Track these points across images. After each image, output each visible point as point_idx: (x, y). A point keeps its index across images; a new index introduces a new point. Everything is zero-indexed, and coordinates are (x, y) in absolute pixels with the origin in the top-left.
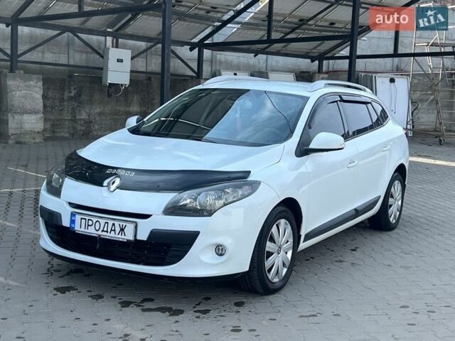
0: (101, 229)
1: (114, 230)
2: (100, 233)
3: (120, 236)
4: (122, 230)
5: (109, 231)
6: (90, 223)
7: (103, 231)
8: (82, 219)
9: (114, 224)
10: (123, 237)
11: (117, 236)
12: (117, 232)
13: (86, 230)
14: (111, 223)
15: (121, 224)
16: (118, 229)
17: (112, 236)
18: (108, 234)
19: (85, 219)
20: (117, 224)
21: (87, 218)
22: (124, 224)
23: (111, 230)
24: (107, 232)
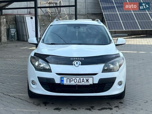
0: (78, 81)
1: (84, 81)
2: (77, 83)
3: (87, 83)
4: (87, 81)
5: (81, 82)
6: (72, 80)
7: (78, 82)
8: (67, 79)
9: (83, 79)
10: (88, 83)
11: (85, 83)
12: (85, 82)
13: (70, 83)
14: (82, 79)
15: (87, 78)
16: (85, 81)
17: (83, 83)
18: (81, 83)
19: (69, 79)
20: (85, 79)
21: (70, 78)
22: (88, 78)
23: (82, 81)
24: (80, 82)
